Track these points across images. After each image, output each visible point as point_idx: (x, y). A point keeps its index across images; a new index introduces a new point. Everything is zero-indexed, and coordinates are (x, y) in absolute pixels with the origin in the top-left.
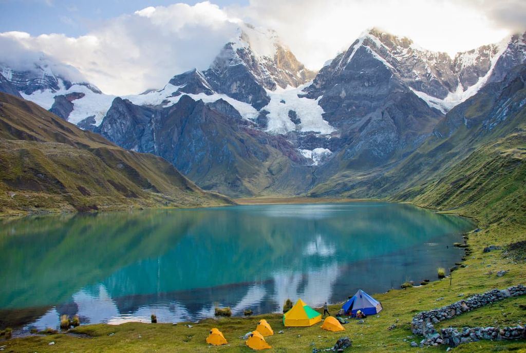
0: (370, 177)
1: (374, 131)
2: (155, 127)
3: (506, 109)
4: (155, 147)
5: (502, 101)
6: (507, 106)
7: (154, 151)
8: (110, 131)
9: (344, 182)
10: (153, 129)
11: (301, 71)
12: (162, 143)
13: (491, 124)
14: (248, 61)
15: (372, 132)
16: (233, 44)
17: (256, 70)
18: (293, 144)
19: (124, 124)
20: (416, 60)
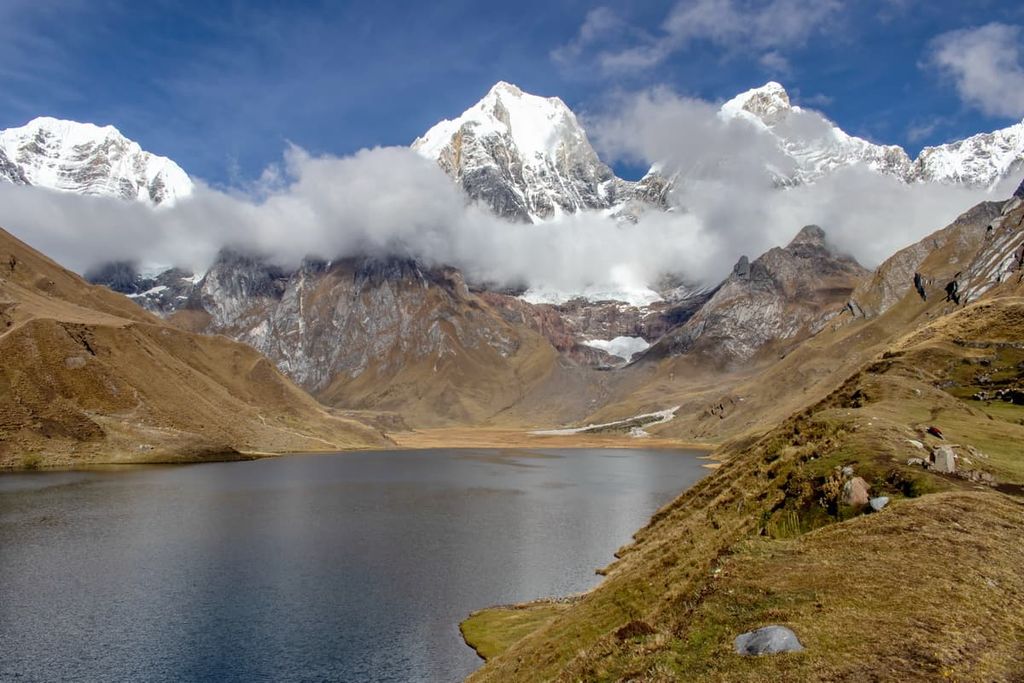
0: (710, 395)
1: (731, 301)
2: (305, 286)
3: (1011, 257)
4: (301, 325)
5: (1002, 239)
6: (1015, 249)
7: (297, 333)
8: (217, 293)
9: (655, 403)
10: (300, 289)
11: (605, 183)
12: (315, 317)
13: (972, 290)
14: (501, 162)
15: (726, 304)
16: (476, 125)
17: (519, 179)
18: (574, 324)
19: (245, 278)
20: (836, 162)
